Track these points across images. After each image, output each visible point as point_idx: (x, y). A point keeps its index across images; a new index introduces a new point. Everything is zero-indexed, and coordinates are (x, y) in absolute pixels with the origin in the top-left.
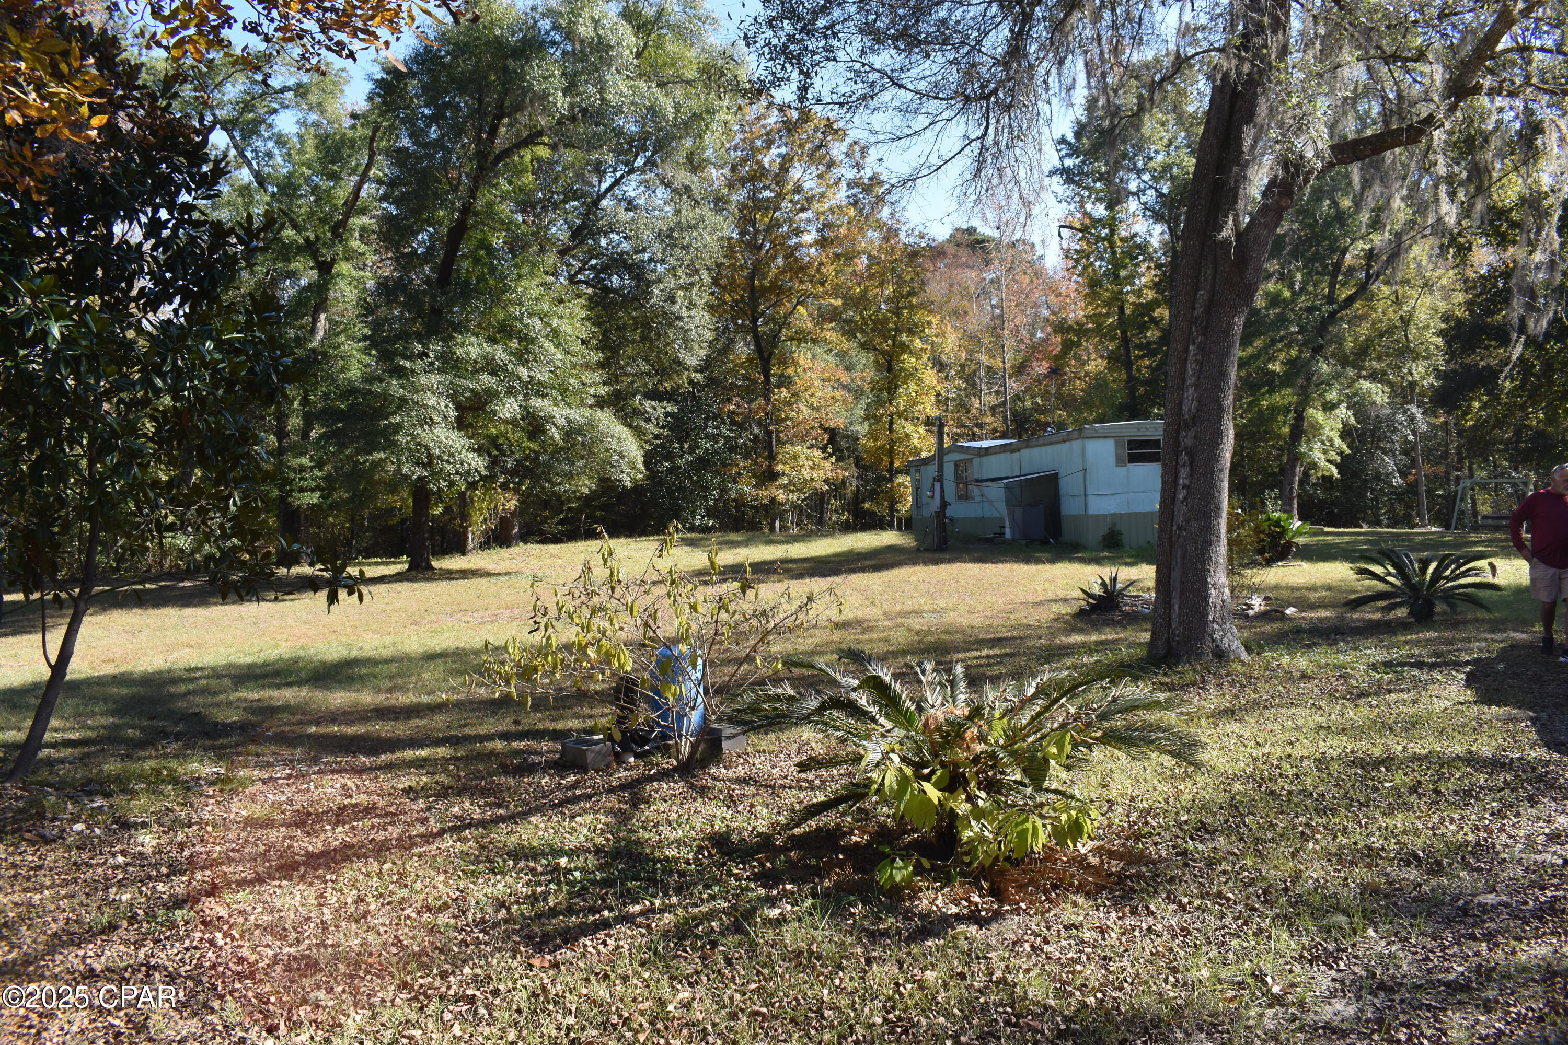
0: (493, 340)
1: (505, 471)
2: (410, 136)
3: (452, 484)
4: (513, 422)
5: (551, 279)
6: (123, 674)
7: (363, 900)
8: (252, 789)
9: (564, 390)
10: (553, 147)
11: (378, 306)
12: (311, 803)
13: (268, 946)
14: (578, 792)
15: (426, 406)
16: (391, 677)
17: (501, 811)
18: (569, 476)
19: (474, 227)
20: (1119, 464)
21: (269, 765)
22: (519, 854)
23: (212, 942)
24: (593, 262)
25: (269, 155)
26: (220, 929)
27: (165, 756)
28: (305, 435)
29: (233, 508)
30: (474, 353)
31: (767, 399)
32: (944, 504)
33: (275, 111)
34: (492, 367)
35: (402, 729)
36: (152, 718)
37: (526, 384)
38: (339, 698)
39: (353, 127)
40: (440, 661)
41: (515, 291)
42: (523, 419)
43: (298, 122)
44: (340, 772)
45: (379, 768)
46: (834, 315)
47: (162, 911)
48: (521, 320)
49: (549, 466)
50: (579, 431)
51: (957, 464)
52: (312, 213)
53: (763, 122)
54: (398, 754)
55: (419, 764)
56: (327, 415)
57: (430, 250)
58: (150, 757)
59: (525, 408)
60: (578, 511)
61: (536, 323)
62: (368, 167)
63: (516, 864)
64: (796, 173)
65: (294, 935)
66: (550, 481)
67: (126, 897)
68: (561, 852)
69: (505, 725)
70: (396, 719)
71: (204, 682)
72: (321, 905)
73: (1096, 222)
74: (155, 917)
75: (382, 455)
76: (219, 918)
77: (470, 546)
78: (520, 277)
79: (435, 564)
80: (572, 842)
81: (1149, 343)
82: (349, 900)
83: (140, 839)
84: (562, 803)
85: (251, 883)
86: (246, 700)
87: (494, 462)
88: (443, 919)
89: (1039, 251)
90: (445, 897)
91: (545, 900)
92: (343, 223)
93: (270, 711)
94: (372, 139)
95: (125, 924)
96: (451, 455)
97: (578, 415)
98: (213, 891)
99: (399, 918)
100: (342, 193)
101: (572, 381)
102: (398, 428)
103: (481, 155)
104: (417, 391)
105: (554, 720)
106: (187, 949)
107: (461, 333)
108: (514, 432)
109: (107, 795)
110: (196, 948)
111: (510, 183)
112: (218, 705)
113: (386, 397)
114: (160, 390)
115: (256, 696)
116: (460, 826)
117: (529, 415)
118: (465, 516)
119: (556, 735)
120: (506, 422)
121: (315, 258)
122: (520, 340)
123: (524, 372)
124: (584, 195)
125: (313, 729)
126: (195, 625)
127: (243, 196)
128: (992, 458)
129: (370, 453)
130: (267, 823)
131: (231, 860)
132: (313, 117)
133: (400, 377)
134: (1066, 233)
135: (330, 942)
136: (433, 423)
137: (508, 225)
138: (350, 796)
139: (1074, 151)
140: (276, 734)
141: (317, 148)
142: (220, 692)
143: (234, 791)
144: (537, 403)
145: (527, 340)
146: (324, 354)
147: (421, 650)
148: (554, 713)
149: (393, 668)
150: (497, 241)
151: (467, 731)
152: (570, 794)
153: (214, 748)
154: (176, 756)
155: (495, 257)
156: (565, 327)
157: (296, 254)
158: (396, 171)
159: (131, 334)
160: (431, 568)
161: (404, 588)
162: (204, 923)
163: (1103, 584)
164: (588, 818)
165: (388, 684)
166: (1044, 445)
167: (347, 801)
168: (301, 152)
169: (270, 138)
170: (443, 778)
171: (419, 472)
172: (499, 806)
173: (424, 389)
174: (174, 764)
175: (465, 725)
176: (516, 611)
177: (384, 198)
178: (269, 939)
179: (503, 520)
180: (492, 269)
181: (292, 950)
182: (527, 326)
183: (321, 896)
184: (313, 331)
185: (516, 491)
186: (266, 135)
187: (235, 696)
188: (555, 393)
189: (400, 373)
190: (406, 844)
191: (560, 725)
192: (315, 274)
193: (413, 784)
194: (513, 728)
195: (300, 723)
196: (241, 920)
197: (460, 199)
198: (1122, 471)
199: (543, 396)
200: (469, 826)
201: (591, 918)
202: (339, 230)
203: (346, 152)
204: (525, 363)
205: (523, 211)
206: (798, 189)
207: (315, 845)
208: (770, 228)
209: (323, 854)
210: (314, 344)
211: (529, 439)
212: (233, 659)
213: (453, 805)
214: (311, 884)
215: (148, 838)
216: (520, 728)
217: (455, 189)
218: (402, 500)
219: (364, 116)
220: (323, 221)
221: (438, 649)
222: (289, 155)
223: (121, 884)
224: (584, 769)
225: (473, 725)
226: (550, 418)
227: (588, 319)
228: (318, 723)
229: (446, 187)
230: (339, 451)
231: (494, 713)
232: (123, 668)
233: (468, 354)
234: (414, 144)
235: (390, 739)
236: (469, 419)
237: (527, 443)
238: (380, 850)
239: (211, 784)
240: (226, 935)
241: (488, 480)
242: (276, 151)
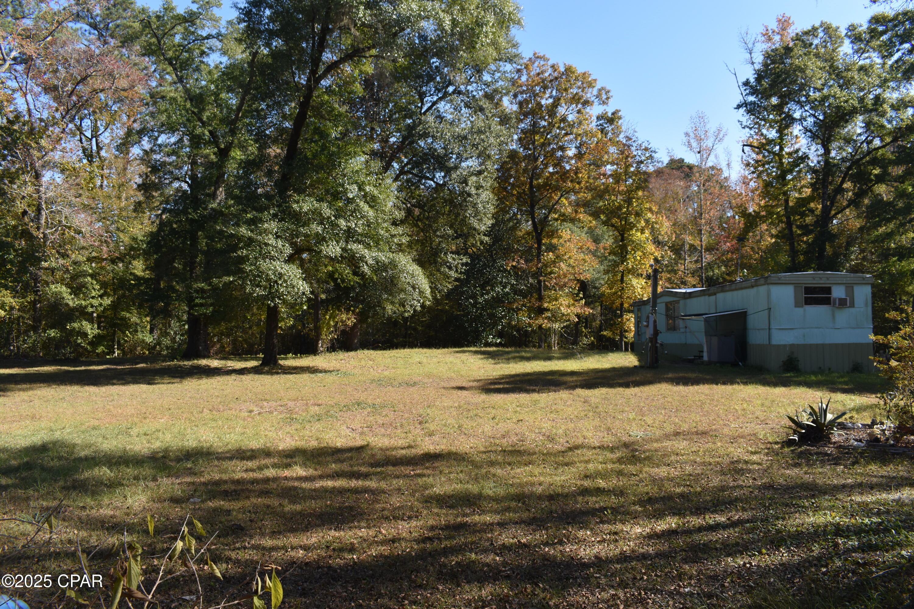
0: (321, 200)
4: (334, 258)
9: (377, 239)
15: (267, 245)
20: (797, 305)
30: (306, 207)
31: (539, 260)
32: (656, 333)
34: (319, 218)
37: (345, 232)
41: (339, 165)
42: (342, 257)
46: (586, 204)
48: (343, 186)
50: (384, 268)
51: (667, 304)
53: (541, 76)
59: (344, 250)
64: (561, 110)
73: (770, 142)
77: (319, 349)
79: (282, 362)
81: (807, 225)
89: (726, 174)
92: (234, 122)
94: (253, 62)
97: (384, 257)
102: (245, 259)
104: (261, 234)
107: (297, 193)
113: (238, 238)
117: (347, 254)
118: (317, 328)
120: (328, 258)
121: (217, 147)
123: (343, 223)
128: (694, 300)
134: (747, 149)
136: (272, 257)
139: (754, 91)
144: (354, 247)
160: (278, 365)
163: (813, 413)
166: (736, 289)
182: (346, 190)
184: (214, 197)
188: (368, 240)
198: (800, 310)
199: (358, 242)
202: (231, 126)
204: (344, 216)
206: (564, 119)
208: (543, 145)
210: (214, 206)
233: (301, 208)
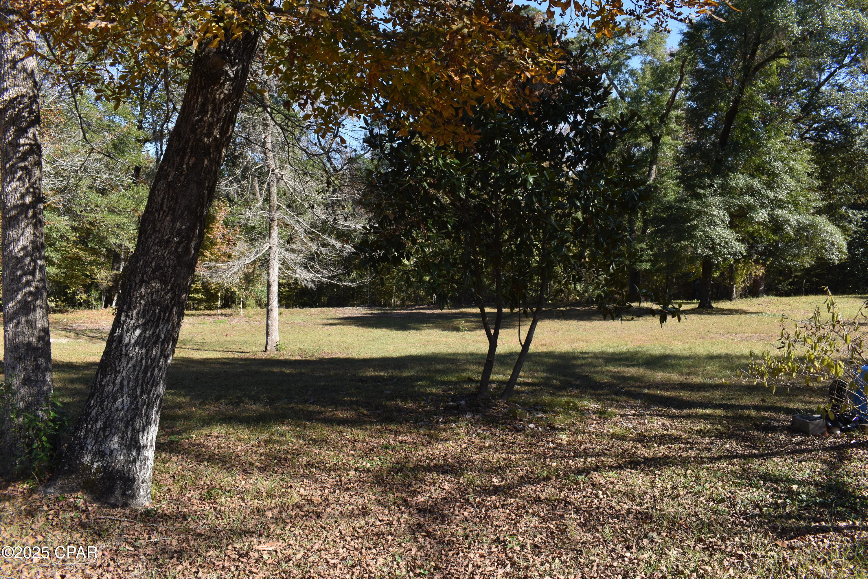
0: (752, 176)
1: (758, 253)
2: (704, 62)
3: (725, 259)
4: (764, 224)
5: (789, 137)
6: (550, 352)
7: (676, 488)
8: (615, 419)
9: (796, 204)
10: (790, 58)
11: (685, 160)
12: (646, 431)
13: (625, 503)
14: (803, 447)
15: (712, 215)
16: (689, 367)
17: (754, 451)
18: (796, 256)
19: (741, 110)
21: (624, 407)
22: (766, 478)
23: (597, 495)
24: (816, 125)
25: (627, 82)
26: (601, 490)
27: (571, 396)
28: (644, 232)
29: (611, 271)
30: (741, 183)
33: (629, 58)
34: (751, 191)
35: (696, 396)
36: (565, 376)
37: (772, 201)
38: (660, 376)
39: (671, 61)
40: (717, 360)
41: (766, 146)
42: (770, 222)
43: (641, 62)
44: (661, 416)
45: (683, 417)
47: (572, 475)
48: (770, 163)
49: (784, 249)
50: (805, 228)
52: (649, 111)
54: (693, 410)
55: (706, 417)
56: (656, 221)
57: (715, 127)
58: (564, 396)
60: (801, 277)
61: (780, 164)
62: (680, 82)
63: (765, 483)
65: (638, 500)
66: (785, 259)
67: (554, 464)
68: (793, 482)
69: (756, 401)
70: (692, 390)
71: (590, 360)
72: (653, 487)
74: (568, 477)
75: (686, 243)
76: (600, 484)
77: (735, 295)
78: (769, 137)
79: (714, 305)
80: (800, 476)
82: (669, 487)
83: (561, 436)
84: (793, 452)
85: (616, 468)
86: (611, 371)
87: (751, 248)
88: (722, 507)
90: (723, 495)
91: (784, 508)
92: (666, 115)
93: (624, 379)
94: (682, 66)
95: (554, 478)
96: (726, 243)
97: (805, 219)
98: (597, 469)
99: (696, 502)
100: (666, 98)
101: (801, 198)
102: (696, 227)
103: (746, 68)
104: (707, 207)
105: (787, 402)
106: (584, 497)
107: (733, 172)
108: (763, 230)
109: (545, 412)
110: (589, 497)
111: (764, 82)
112: (597, 372)
113: (689, 211)
114: (578, 207)
115: (616, 370)
116: (730, 456)
117: (773, 219)
118: (732, 278)
119: (788, 411)
120: (759, 223)
121: (651, 135)
122: (769, 175)
123: (771, 194)
124: (810, 84)
125: (646, 391)
126: (584, 330)
127: (613, 105)
129: (680, 242)
130: (623, 438)
131: (605, 455)
132: (649, 58)
133: (697, 199)
135: (658, 508)
136: (716, 225)
137: (762, 108)
138: (667, 430)
140: (626, 391)
141: (652, 75)
142: (598, 366)
143: (606, 419)
144: (779, 212)
145: (773, 175)
146: (655, 187)
147: (705, 353)
148: (787, 398)
149: (690, 362)
150: (755, 117)
151: (733, 402)
152: (798, 447)
153: (595, 395)
154: (577, 397)
155: (754, 127)
156: (797, 166)
157: (641, 134)
158: (696, 83)
159: (563, 179)
160: (712, 307)
161: (696, 317)
162: (592, 484)
164: (811, 464)
165: (686, 370)
167: (665, 432)
168: (643, 78)
169: (627, 73)
170: (719, 427)
171: (707, 252)
172: (754, 448)
173: (711, 205)
174: (576, 401)
175: (732, 399)
176: (762, 335)
177: (688, 99)
178: (626, 500)
179: (755, 281)
180: (753, 134)
181: (638, 508)
182: (773, 167)
183: (653, 482)
184: (649, 175)
185: (764, 264)
186: (625, 71)
187: (605, 369)
188: (790, 206)
189: (698, 196)
190: (699, 461)
191: (791, 406)
192: (650, 144)
193: (703, 428)
194: (761, 404)
195: (639, 387)
196: (611, 486)
197: (733, 95)
199: (783, 208)
200: (736, 457)
201: (813, 525)
202: (664, 119)
203: (667, 75)
204: (772, 189)
205: (771, 99)
207: (649, 453)
209: (653, 459)
210: (650, 182)
211: (773, 234)
212: (603, 349)
213: (725, 443)
214: (647, 474)
215: (564, 437)
216: (766, 404)
217: (731, 89)
218: (696, 268)
219: (678, 54)
220: (655, 115)
221: (715, 353)
222: (637, 80)
223: (552, 458)
224: (806, 433)
225: (737, 399)
226: (787, 221)
227: (812, 160)
228: (649, 388)
229: (726, 89)
230: (662, 241)
231: (750, 394)
232: (550, 349)
233: (737, 185)
234: (706, 66)
235: (689, 401)
236: (737, 222)
237: (771, 236)
238: (684, 462)
239: (595, 413)
240: (604, 493)
241: (747, 258)
242: (630, 79)
